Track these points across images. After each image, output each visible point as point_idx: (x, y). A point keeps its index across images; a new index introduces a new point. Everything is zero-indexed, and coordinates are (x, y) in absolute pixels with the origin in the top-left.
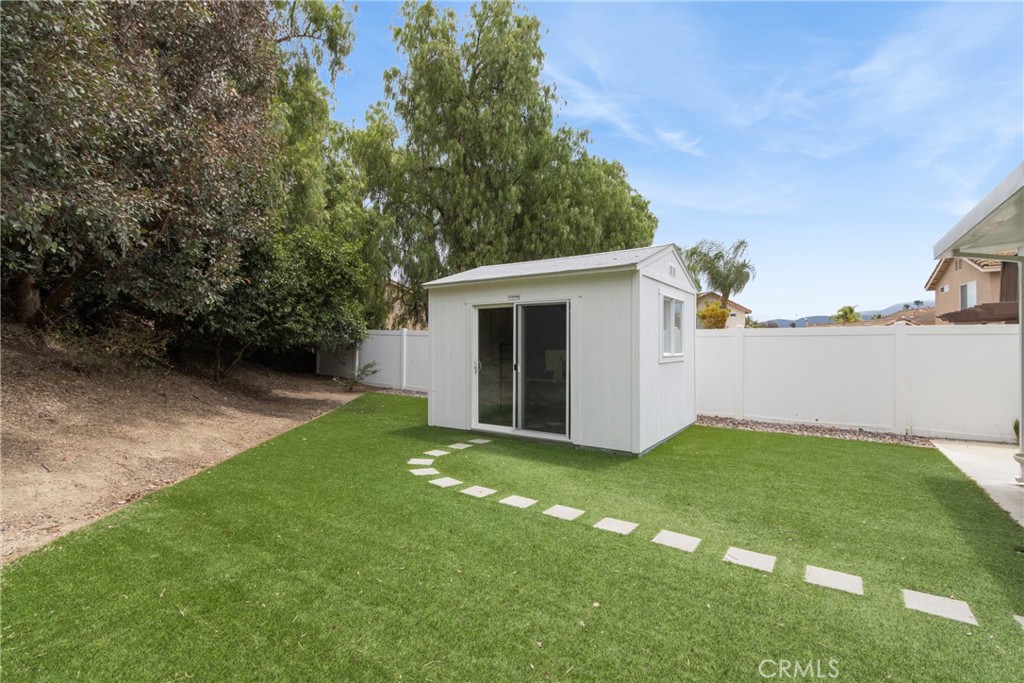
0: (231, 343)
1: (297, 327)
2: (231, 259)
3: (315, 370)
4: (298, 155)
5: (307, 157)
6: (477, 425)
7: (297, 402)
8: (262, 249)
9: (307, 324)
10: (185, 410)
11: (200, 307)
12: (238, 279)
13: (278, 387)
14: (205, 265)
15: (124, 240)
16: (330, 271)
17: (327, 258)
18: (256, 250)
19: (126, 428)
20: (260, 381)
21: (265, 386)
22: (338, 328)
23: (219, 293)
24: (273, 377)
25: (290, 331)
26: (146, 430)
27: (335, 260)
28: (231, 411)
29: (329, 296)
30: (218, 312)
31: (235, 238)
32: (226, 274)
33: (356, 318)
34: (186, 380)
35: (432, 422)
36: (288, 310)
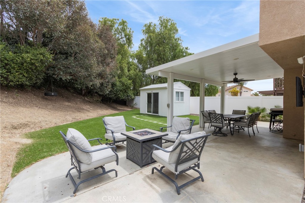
0: (110, 99)
1: (120, 96)
2: (110, 86)
3: (126, 105)
4: (122, 63)
5: (124, 63)
6: (147, 113)
7: (121, 110)
8: (115, 84)
9: (122, 95)
10: (104, 109)
11: (106, 94)
12: (111, 89)
13: (118, 107)
14: (106, 87)
15: (98, 86)
16: (126, 86)
17: (125, 84)
18: (114, 84)
19: (97, 110)
20: (115, 106)
21: (116, 107)
22: (127, 96)
23: (109, 91)
24: (118, 105)
25: (119, 97)
26: (99, 110)
27: (127, 84)
28: (110, 110)
29: (126, 90)
30: (108, 94)
31: (111, 82)
32: (109, 88)
33: (132, 94)
34: (104, 105)
35: (140, 113)
36: (119, 93)
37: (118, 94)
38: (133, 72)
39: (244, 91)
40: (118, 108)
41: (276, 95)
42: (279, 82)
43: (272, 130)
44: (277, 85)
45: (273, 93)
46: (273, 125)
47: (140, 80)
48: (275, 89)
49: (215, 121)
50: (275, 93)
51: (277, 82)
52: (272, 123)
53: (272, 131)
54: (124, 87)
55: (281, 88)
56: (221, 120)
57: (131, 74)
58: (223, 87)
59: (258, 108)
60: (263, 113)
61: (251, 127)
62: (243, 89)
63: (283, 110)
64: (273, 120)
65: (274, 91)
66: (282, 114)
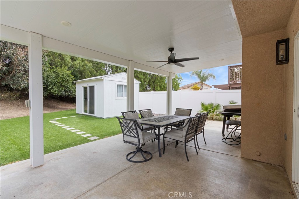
6: (83, 113)
37: (50, 89)
38: (79, 62)
39: (204, 88)
40: (60, 107)
41: (231, 89)
42: (234, 74)
43: (226, 136)
44: (232, 78)
45: (228, 87)
46: (228, 128)
47: (90, 73)
48: (230, 83)
49: (128, 133)
50: (230, 87)
51: (232, 74)
52: (226, 125)
53: (226, 138)
54: (59, 80)
55: (236, 81)
56: (135, 131)
57: (75, 65)
58: (169, 77)
59: (211, 105)
60: (217, 111)
61: (193, 139)
62: (204, 86)
63: (240, 107)
64: (227, 122)
65: (229, 85)
66: (240, 115)
